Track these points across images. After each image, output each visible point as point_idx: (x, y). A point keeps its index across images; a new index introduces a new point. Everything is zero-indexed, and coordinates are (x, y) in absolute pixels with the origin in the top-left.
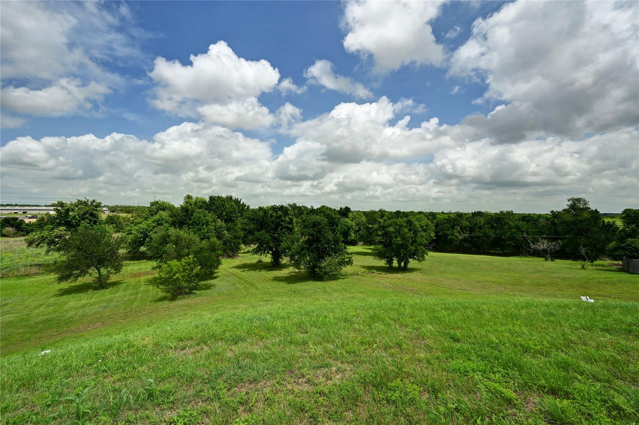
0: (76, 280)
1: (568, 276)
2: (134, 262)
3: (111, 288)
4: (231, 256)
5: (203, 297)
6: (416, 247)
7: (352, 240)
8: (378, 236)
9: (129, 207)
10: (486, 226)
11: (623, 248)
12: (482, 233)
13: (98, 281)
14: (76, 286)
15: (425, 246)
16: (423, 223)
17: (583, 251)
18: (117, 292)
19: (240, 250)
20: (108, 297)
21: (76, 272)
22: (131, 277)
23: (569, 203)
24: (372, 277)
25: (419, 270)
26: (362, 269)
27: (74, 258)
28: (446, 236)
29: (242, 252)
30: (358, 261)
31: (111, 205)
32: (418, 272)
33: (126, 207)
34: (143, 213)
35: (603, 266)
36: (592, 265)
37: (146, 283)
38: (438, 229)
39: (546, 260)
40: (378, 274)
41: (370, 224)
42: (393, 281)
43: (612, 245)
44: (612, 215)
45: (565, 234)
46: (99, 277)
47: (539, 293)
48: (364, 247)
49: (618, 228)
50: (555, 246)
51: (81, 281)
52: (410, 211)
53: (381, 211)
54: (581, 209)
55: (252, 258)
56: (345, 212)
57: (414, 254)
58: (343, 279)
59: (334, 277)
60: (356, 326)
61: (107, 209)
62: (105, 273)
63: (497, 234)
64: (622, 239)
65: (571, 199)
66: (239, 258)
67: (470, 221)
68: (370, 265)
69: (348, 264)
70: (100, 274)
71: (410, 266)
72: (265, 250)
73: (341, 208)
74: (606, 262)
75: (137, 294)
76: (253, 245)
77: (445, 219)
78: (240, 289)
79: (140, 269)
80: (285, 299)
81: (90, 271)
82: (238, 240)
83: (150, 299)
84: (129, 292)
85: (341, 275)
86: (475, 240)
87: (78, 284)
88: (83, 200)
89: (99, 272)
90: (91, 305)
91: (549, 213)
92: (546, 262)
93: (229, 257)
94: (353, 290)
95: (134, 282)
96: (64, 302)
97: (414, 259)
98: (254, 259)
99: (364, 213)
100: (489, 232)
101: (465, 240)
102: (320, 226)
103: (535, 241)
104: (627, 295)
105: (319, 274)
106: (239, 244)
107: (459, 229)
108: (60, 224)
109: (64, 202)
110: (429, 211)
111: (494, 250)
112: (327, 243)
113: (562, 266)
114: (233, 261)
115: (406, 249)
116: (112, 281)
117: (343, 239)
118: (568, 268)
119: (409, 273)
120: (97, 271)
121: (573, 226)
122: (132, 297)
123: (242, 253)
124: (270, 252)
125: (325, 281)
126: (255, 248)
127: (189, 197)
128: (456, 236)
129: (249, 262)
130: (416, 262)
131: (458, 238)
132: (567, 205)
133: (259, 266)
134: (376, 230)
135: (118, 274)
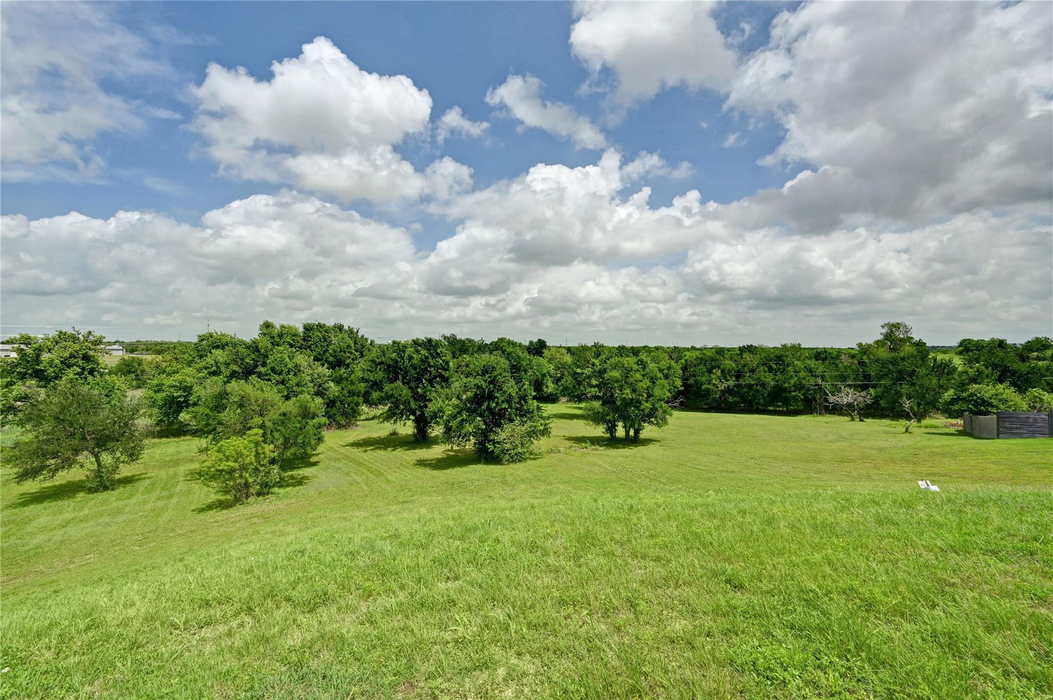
0: (52, 477)
1: (886, 444)
2: (168, 440)
3: (121, 489)
4: (344, 426)
5: (291, 498)
6: (653, 405)
7: (551, 394)
8: (592, 386)
9: (161, 343)
10: (762, 368)
11: (964, 399)
12: (755, 380)
13: (96, 477)
14: (53, 487)
15: (667, 402)
16: (664, 364)
17: (907, 404)
18: (131, 496)
19: (359, 414)
20: (115, 504)
21: (52, 461)
22: (160, 468)
23: (884, 331)
24: (583, 454)
25: (659, 441)
26: (567, 442)
27: (50, 437)
28: (698, 384)
29: (363, 417)
30: (559, 428)
31: (127, 340)
32: (657, 445)
33: (156, 344)
34: (184, 353)
35: (936, 427)
36: (920, 427)
37: (188, 478)
38: (687, 374)
39: (853, 420)
40: (593, 450)
41: (578, 367)
42: (616, 461)
43: (949, 394)
44: (944, 349)
45: (880, 379)
46: (99, 470)
47: (845, 473)
48: (569, 405)
49: (955, 369)
50: (864, 397)
51: (63, 477)
52: (642, 345)
53: (596, 345)
54: (901, 340)
55: (380, 429)
56: (538, 348)
57: (650, 415)
58: (534, 459)
59: (519, 458)
60: (551, 560)
61: (121, 348)
62: (108, 462)
63: (778, 381)
64: (962, 386)
65: (886, 325)
66: (358, 428)
67: (736, 361)
68: (580, 435)
69: (543, 435)
70: (99, 465)
71: (643, 435)
72: (402, 414)
73: (531, 343)
74: (939, 421)
75: (170, 497)
76: (381, 407)
77: (697, 358)
78: (358, 483)
79: (178, 452)
80: (435, 498)
81: (80, 458)
82: (356, 398)
83: (193, 507)
84: (156, 494)
85: (531, 454)
86: (745, 390)
87: (57, 483)
88: (70, 331)
89: (98, 461)
90: (81, 521)
91: (855, 346)
92: (852, 422)
93: (340, 426)
94: (551, 478)
95: (164, 476)
96: (27, 517)
97: (650, 423)
98: (383, 430)
99: (569, 350)
100: (765, 377)
101: (729, 390)
102: (495, 373)
103: (837, 390)
104: (975, 472)
105: (493, 451)
106: (357, 404)
107: (719, 373)
108: (23, 376)
109: (32, 336)
110: (672, 346)
111: (773, 406)
112: (506, 401)
113: (878, 428)
114: (347, 434)
115: (637, 408)
116: (122, 475)
117: (534, 394)
118: (885, 432)
119: (642, 447)
120: (94, 459)
121: (891, 367)
122: (160, 504)
123: (363, 420)
124: (412, 417)
125: (504, 464)
126: (385, 411)
127: (267, 325)
128: (714, 385)
129: (375, 435)
130: (654, 428)
131: (718, 387)
132: (881, 334)
133: (393, 442)
134: (589, 377)
135: (134, 462)
